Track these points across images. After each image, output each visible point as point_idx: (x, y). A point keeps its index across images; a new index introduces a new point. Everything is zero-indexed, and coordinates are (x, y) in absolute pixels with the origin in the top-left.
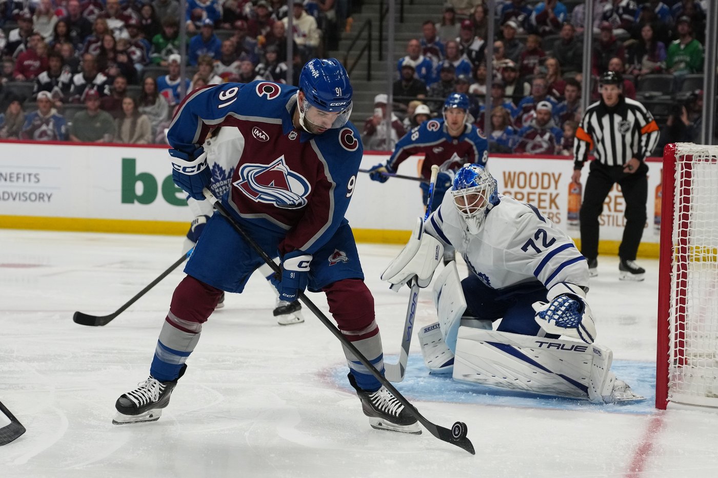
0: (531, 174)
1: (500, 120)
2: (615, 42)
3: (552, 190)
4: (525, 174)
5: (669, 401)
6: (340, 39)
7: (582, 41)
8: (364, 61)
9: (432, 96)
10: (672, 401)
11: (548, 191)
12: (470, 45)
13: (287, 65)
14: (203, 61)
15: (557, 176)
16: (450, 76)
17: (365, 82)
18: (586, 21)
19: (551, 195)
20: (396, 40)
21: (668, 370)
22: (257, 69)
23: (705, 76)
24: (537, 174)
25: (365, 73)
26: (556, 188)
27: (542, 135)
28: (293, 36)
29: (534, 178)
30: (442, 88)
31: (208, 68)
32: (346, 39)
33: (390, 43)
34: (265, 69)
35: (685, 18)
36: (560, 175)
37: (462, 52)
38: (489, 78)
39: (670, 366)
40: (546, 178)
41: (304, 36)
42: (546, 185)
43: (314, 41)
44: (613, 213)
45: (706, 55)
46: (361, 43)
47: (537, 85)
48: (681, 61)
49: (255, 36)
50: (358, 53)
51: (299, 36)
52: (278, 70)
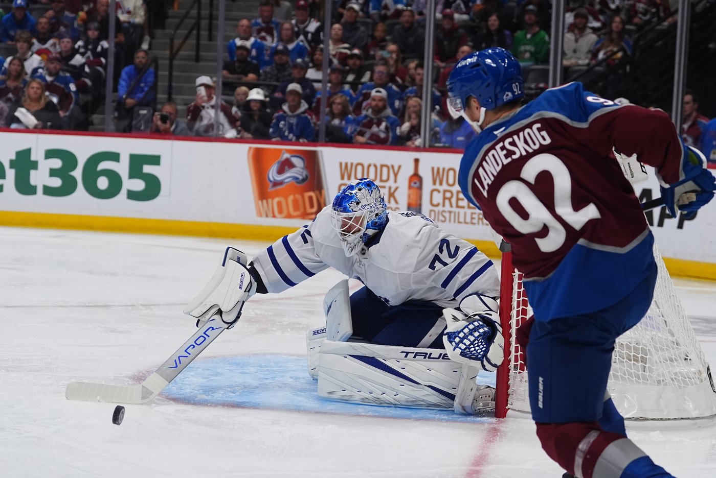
0: (369, 166)
1: (340, 107)
2: (457, 29)
3: (391, 183)
4: (362, 165)
5: (509, 409)
6: (167, 17)
7: (424, 27)
8: (192, 41)
9: (265, 80)
10: (512, 409)
11: (387, 184)
12: (306, 26)
13: (109, 43)
14: (21, 38)
15: (396, 169)
16: (284, 58)
17: (193, 63)
18: (428, 6)
19: (390, 188)
20: (227, 19)
21: (508, 376)
22: (76, 46)
23: (551, 68)
24: (375, 166)
25: (194, 53)
26: (395, 181)
27: (379, 125)
28: (116, 12)
29: (372, 169)
30: (276, 72)
31: (25, 45)
32: (173, 17)
33: (221, 22)
34: (85, 47)
35: (531, 7)
36: (400, 167)
37: (297, 35)
38: (326, 63)
39: (511, 372)
40: (385, 170)
41: (129, 12)
42: (385, 177)
43: (139, 18)
44: (454, 209)
45: (552, 46)
46: (190, 22)
47: (379, 72)
48: (526, 51)
49: (76, 12)
50: (186, 32)
51: (123, 13)
52: (99, 49)
